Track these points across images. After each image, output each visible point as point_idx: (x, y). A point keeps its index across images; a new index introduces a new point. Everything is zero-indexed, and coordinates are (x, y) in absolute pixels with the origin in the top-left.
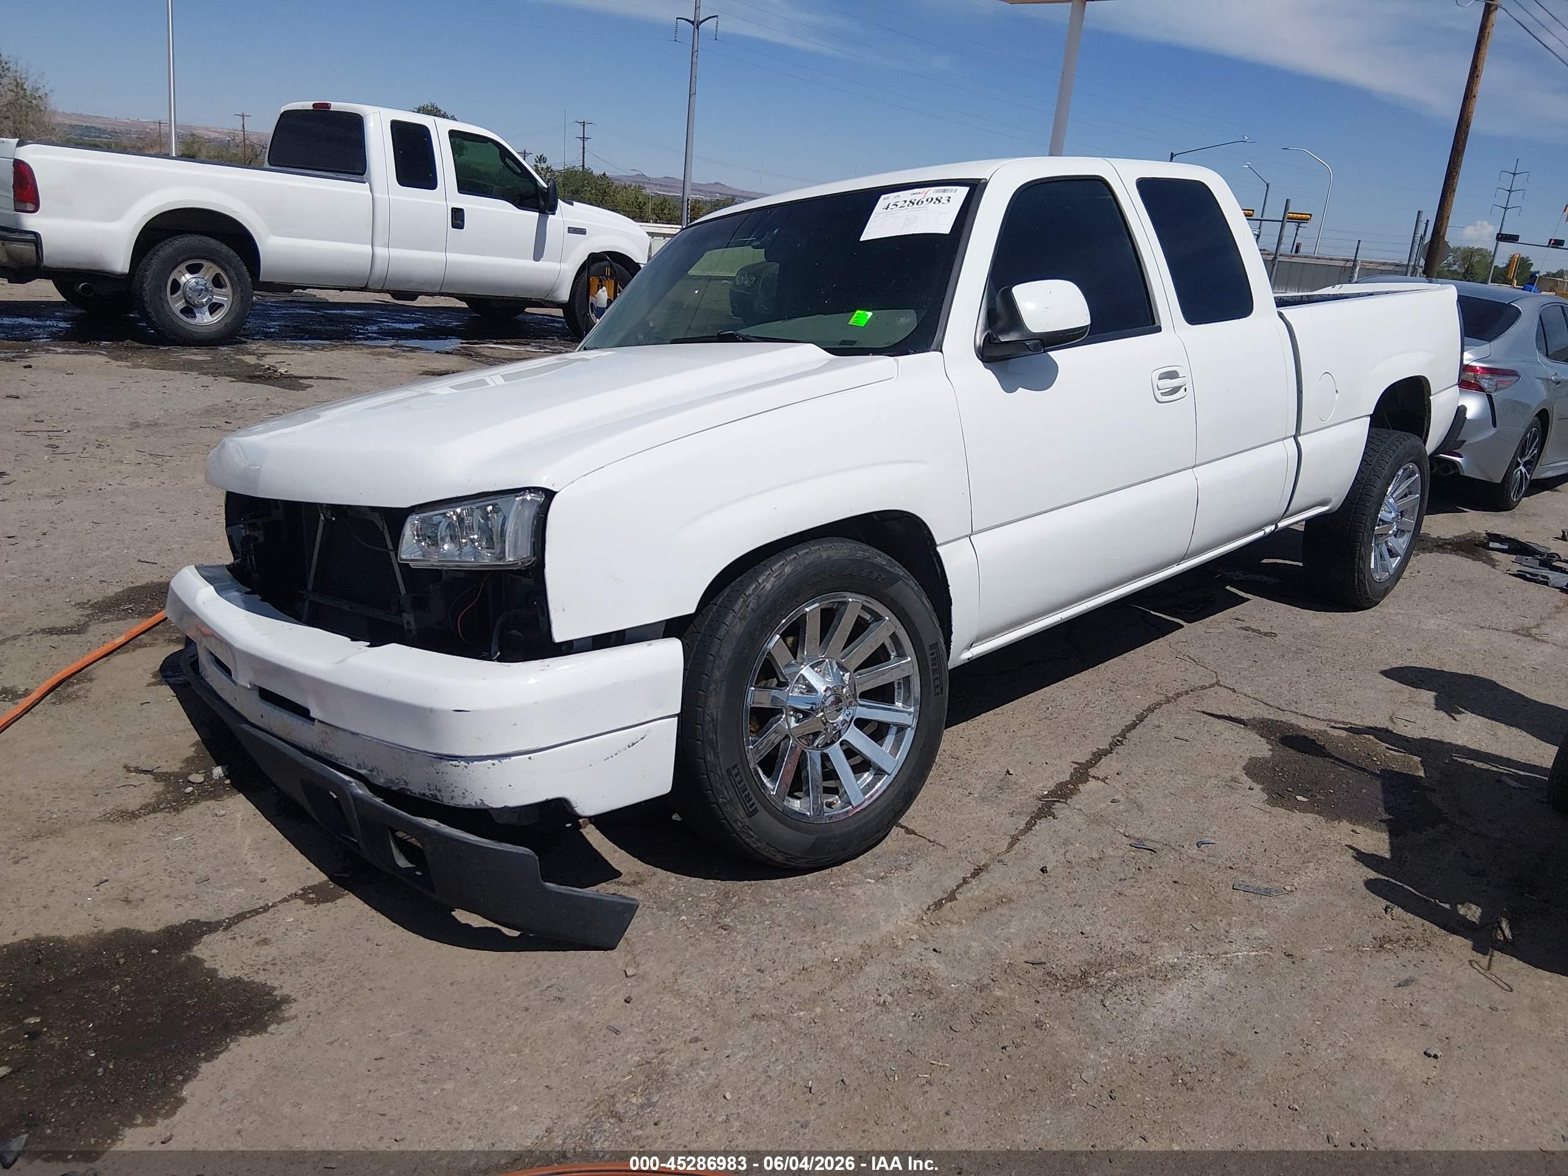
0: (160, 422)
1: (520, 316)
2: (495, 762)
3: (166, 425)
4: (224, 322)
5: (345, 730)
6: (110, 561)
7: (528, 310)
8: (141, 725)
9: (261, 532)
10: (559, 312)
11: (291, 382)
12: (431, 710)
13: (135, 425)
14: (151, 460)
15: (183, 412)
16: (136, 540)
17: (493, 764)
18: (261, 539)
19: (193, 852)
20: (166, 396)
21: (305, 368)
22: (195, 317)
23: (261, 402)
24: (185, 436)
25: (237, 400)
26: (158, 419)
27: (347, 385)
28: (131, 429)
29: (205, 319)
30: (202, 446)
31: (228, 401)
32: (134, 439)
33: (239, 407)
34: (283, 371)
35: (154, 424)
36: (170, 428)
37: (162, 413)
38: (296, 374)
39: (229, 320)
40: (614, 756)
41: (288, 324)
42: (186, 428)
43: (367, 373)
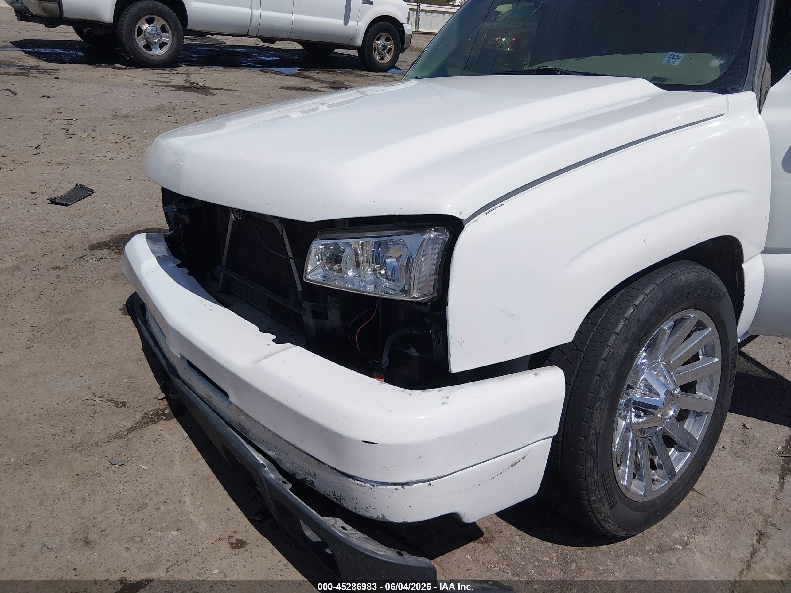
0: (130, 115)
1: (332, 55)
2: (399, 487)
3: (133, 117)
4: (168, 54)
5: (259, 423)
6: (94, 212)
7: (336, 51)
8: (107, 353)
9: (187, 216)
10: (355, 53)
11: (205, 91)
12: (341, 436)
13: (116, 117)
14: (124, 140)
15: (144, 109)
16: (112, 197)
17: (397, 489)
18: (187, 221)
19: (140, 486)
20: (134, 98)
21: (214, 83)
22: (151, 50)
23: (189, 104)
24: (145, 125)
25: (175, 102)
26: (129, 113)
27: (238, 94)
28: (113, 119)
29: (158, 52)
30: (155, 132)
31: (170, 103)
32: (114, 126)
33: (176, 107)
34: (201, 84)
35: (126, 116)
36: (136, 119)
37: (132, 109)
38: (209, 86)
39: (170, 53)
40: (500, 475)
41: (204, 56)
42: (146, 119)
43: (249, 87)
